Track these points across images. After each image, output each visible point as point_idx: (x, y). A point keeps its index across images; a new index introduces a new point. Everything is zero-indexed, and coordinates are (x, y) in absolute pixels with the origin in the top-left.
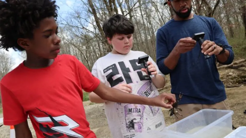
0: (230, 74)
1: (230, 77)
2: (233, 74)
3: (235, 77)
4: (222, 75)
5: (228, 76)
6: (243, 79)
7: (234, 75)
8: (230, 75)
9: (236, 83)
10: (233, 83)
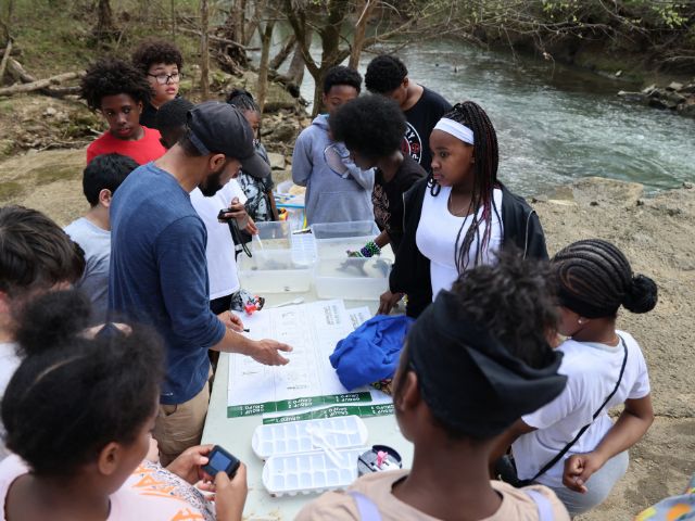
0: (51, 111)
1: (51, 120)
2: (58, 111)
3: (63, 122)
4: (29, 114)
5: (44, 117)
6: (83, 127)
7: (60, 115)
8: (50, 115)
9: (67, 137)
10: (61, 138)
